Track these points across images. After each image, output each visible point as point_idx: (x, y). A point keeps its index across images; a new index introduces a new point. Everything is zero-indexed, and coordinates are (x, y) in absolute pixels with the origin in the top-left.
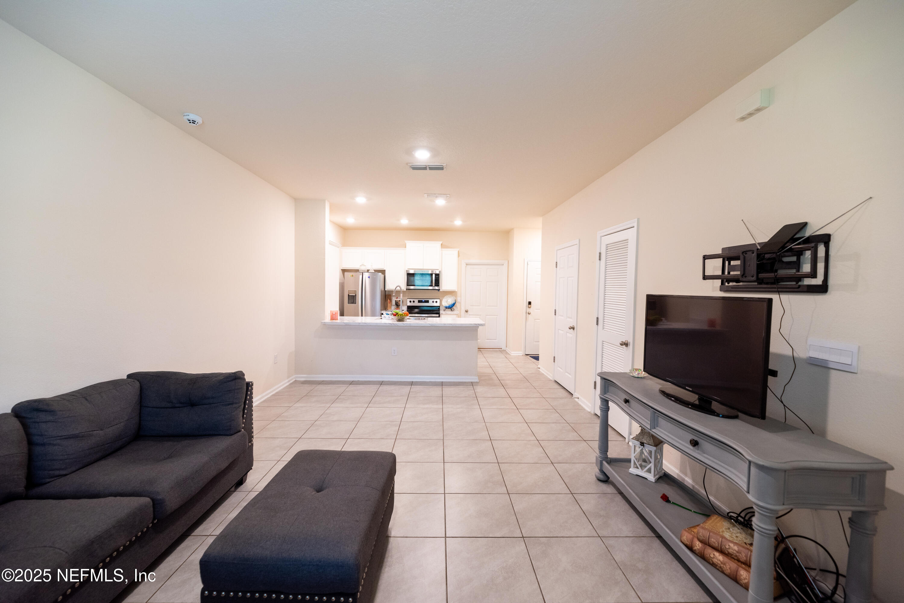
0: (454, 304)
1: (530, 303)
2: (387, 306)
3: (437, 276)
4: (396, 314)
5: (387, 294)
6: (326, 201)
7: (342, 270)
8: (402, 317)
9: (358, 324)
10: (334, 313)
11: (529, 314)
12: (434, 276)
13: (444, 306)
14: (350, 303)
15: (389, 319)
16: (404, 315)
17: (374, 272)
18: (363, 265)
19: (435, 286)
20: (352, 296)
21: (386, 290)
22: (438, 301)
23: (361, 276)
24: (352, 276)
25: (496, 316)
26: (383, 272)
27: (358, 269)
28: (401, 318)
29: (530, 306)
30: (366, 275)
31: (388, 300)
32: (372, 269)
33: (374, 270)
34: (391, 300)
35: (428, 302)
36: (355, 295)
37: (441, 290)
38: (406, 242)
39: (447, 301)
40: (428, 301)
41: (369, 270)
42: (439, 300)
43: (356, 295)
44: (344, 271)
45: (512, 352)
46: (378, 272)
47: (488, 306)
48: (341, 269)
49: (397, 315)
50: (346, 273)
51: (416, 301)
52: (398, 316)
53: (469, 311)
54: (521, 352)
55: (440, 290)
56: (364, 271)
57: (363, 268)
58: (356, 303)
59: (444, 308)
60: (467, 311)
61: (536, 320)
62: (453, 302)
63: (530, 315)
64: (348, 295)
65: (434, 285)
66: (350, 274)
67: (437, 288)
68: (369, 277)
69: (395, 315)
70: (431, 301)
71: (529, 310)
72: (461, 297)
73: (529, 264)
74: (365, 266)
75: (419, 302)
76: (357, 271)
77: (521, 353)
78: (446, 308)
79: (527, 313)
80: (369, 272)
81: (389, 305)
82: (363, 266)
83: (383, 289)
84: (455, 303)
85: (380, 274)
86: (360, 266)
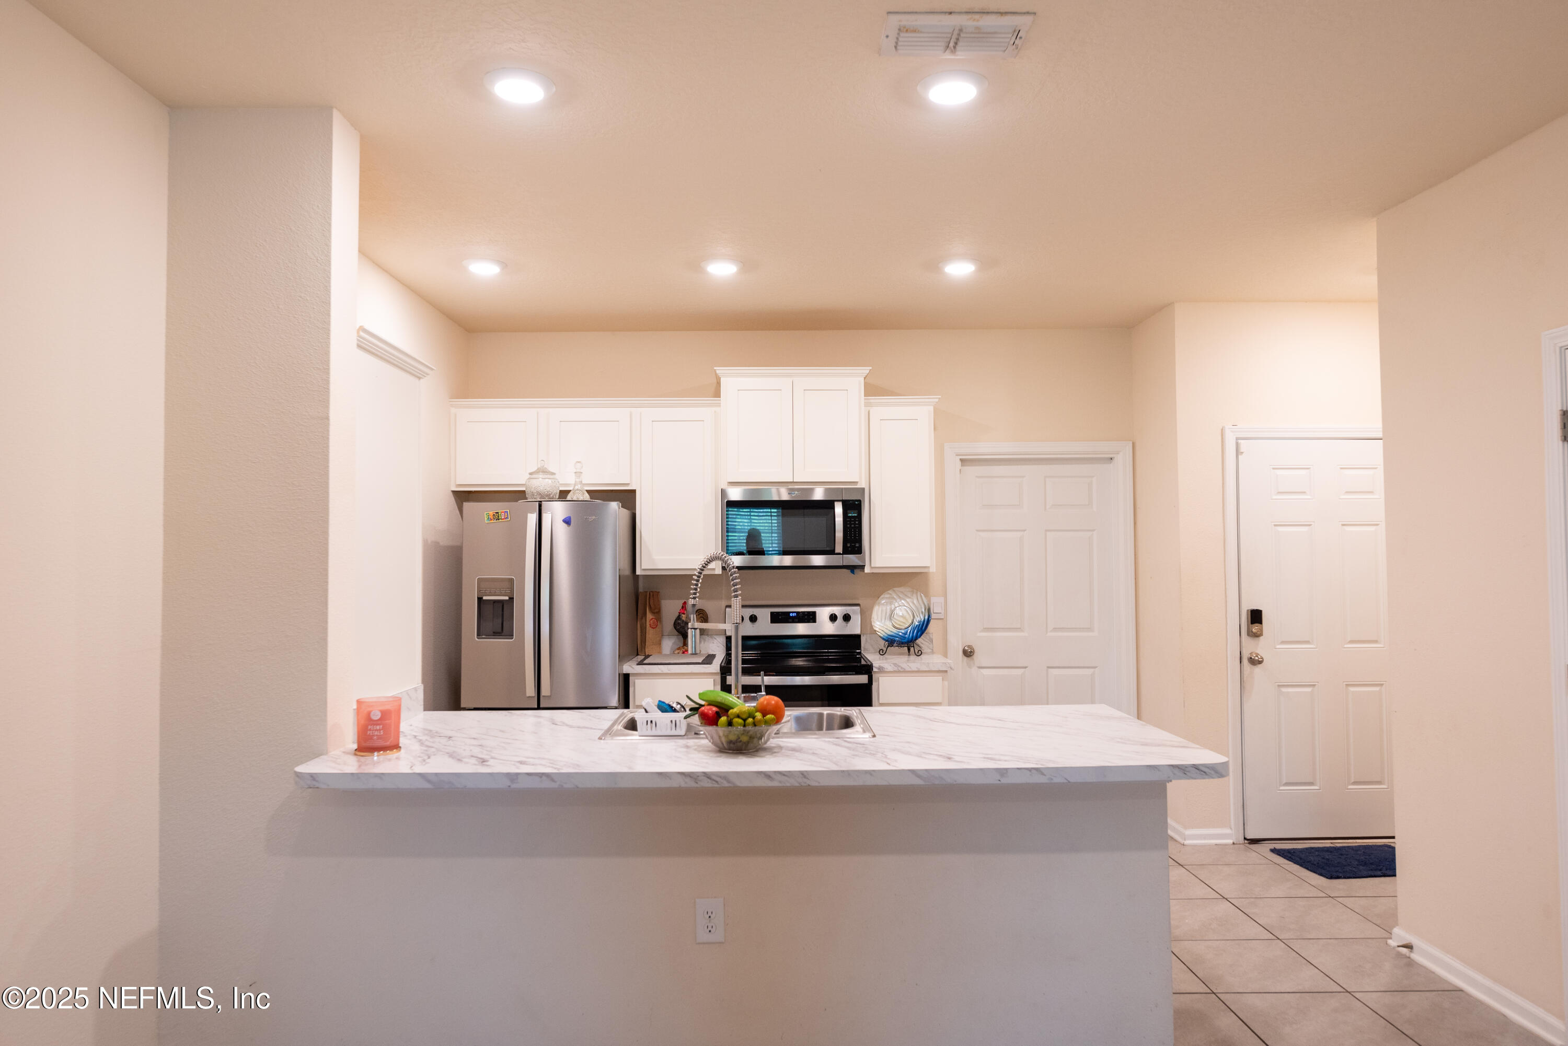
0: (922, 628)
1: (1256, 617)
2: (644, 641)
3: (854, 509)
4: (718, 716)
5: (641, 590)
6: (336, 115)
7: (456, 494)
8: (750, 728)
9: (504, 784)
10: (376, 716)
11: (1255, 662)
12: (839, 509)
13: (882, 634)
14: (489, 636)
15: (674, 732)
16: (759, 715)
17: (587, 497)
18: (543, 471)
19: (846, 551)
20: (495, 602)
21: (638, 572)
22: (854, 612)
23: (532, 518)
24: (497, 516)
25: (1090, 671)
26: (627, 498)
27: (523, 489)
28: (745, 733)
29: (1255, 628)
30: (556, 512)
31: (649, 616)
32: (578, 487)
33: (588, 491)
34: (657, 612)
35: (811, 618)
36: (507, 598)
37: (867, 570)
38: (720, 370)
39: (892, 612)
40: (814, 614)
41: (569, 491)
42: (857, 608)
43: (511, 599)
44: (463, 497)
45: (1188, 832)
46: (604, 500)
47: (1055, 629)
48: (454, 492)
49: (723, 719)
50: (466, 505)
51: (764, 615)
52: (730, 724)
53: (976, 650)
54: (1228, 831)
55: (862, 567)
56: (548, 495)
57: (542, 484)
58: (510, 635)
59: (882, 644)
60: (968, 653)
61: (1284, 690)
62: (920, 618)
63: (1258, 669)
64: (480, 599)
65: (839, 548)
66: (489, 508)
67: (852, 559)
68: (567, 521)
69: (710, 720)
70: (823, 613)
71: (1251, 647)
72: (945, 596)
73: (1242, 449)
74: (553, 474)
75: (777, 618)
76: (519, 495)
77: (1227, 835)
78: (891, 641)
79: (1245, 661)
80: (569, 498)
81: (650, 633)
82: (541, 476)
83: (627, 572)
84: (928, 621)
85: (614, 505)
86: (531, 474)
